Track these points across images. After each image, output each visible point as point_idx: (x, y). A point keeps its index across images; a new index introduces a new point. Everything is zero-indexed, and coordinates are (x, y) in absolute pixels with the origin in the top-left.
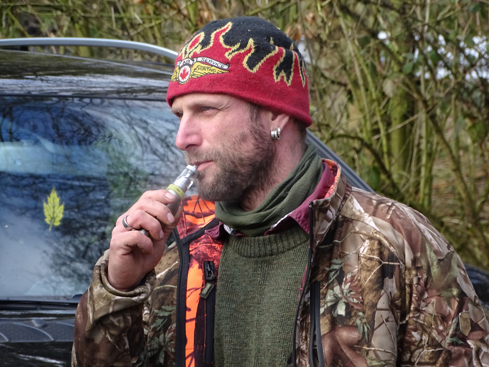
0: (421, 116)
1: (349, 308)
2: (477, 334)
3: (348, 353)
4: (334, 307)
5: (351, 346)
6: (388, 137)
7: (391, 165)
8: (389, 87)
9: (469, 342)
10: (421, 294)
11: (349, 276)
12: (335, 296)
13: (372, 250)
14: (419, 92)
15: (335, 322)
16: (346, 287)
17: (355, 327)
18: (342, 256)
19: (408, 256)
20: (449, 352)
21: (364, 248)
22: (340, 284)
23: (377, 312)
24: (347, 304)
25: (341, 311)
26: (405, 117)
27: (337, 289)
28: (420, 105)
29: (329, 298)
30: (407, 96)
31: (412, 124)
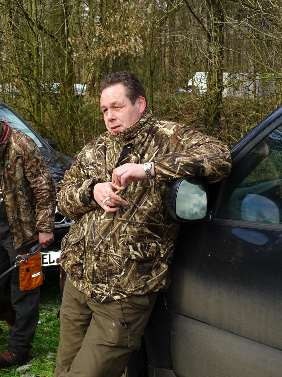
0: (41, 104)
1: (11, 166)
2: (42, 168)
3: (12, 176)
4: (7, 166)
5: (12, 175)
6: (34, 109)
7: (34, 115)
8: (33, 97)
9: (40, 171)
10: (27, 161)
11: (10, 158)
12: (7, 163)
13: (14, 153)
14: (40, 98)
15: (8, 169)
16: (10, 161)
17: (12, 170)
18: (9, 153)
19: (23, 153)
20: (36, 174)
21: (13, 152)
22: (8, 160)
23: (16, 168)
24: (10, 165)
25: (9, 167)
26: (37, 104)
27: (8, 161)
28: (41, 101)
29: (6, 164)
30: (38, 99)
31: (39, 105)
